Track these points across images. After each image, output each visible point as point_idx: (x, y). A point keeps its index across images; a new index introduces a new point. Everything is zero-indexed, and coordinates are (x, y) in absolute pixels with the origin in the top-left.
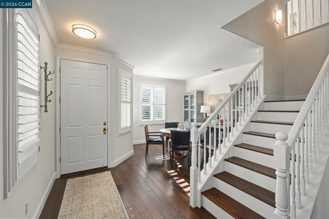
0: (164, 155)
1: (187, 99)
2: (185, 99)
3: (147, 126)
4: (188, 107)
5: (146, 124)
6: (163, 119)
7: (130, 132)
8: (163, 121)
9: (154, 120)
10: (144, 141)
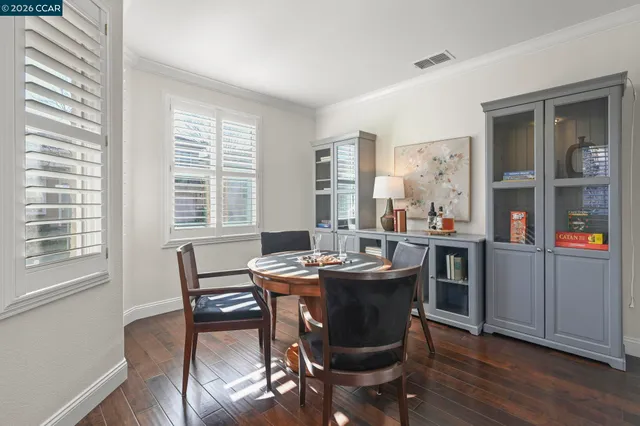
0: (267, 363)
1: (324, 159)
2: (318, 159)
3: (189, 248)
4: (328, 185)
5: (189, 239)
6: (253, 221)
7: (101, 282)
8: (250, 228)
9: (218, 224)
10: (176, 302)
